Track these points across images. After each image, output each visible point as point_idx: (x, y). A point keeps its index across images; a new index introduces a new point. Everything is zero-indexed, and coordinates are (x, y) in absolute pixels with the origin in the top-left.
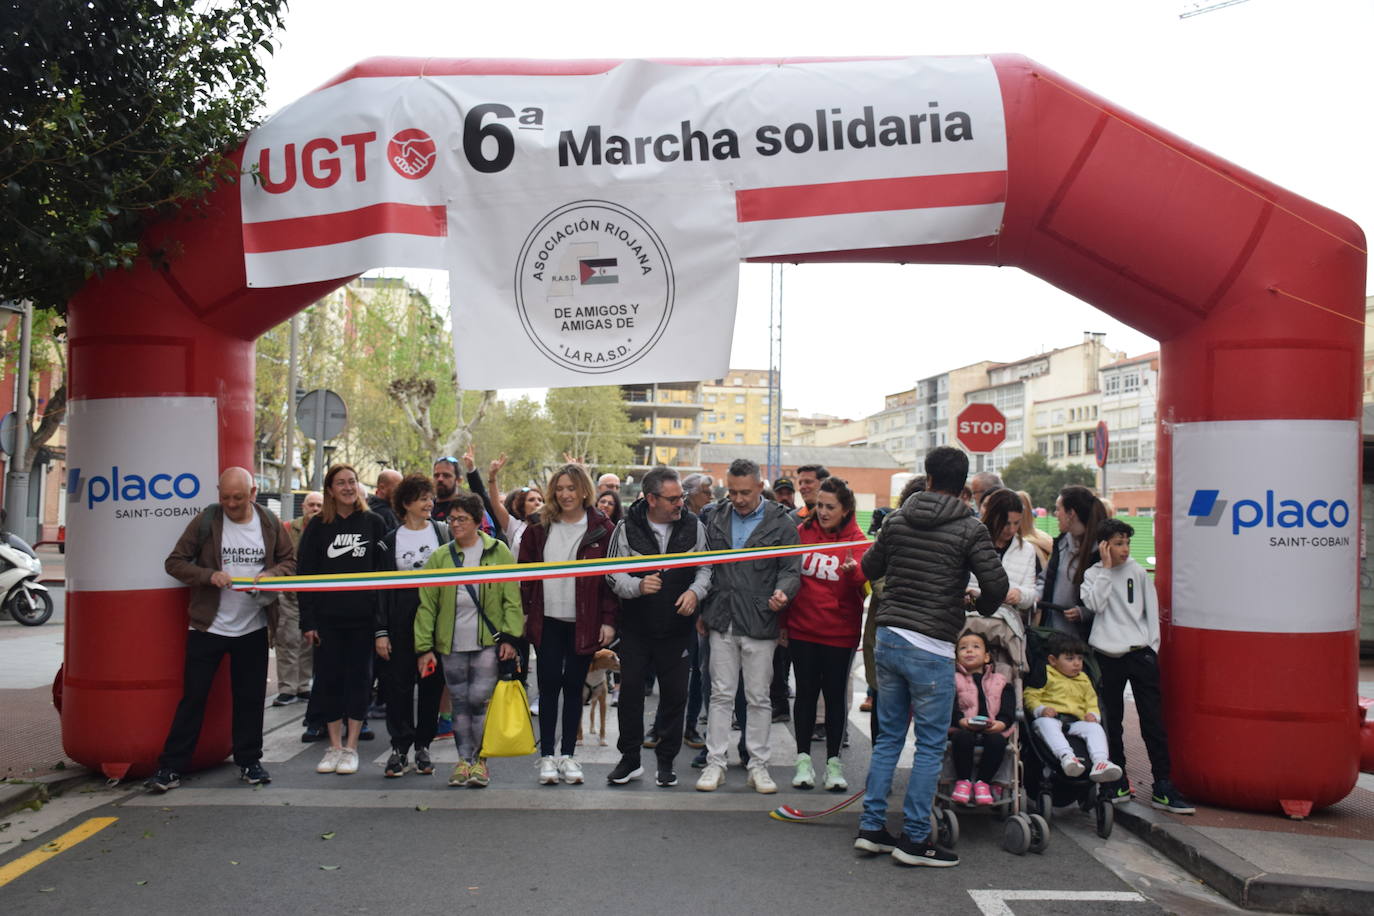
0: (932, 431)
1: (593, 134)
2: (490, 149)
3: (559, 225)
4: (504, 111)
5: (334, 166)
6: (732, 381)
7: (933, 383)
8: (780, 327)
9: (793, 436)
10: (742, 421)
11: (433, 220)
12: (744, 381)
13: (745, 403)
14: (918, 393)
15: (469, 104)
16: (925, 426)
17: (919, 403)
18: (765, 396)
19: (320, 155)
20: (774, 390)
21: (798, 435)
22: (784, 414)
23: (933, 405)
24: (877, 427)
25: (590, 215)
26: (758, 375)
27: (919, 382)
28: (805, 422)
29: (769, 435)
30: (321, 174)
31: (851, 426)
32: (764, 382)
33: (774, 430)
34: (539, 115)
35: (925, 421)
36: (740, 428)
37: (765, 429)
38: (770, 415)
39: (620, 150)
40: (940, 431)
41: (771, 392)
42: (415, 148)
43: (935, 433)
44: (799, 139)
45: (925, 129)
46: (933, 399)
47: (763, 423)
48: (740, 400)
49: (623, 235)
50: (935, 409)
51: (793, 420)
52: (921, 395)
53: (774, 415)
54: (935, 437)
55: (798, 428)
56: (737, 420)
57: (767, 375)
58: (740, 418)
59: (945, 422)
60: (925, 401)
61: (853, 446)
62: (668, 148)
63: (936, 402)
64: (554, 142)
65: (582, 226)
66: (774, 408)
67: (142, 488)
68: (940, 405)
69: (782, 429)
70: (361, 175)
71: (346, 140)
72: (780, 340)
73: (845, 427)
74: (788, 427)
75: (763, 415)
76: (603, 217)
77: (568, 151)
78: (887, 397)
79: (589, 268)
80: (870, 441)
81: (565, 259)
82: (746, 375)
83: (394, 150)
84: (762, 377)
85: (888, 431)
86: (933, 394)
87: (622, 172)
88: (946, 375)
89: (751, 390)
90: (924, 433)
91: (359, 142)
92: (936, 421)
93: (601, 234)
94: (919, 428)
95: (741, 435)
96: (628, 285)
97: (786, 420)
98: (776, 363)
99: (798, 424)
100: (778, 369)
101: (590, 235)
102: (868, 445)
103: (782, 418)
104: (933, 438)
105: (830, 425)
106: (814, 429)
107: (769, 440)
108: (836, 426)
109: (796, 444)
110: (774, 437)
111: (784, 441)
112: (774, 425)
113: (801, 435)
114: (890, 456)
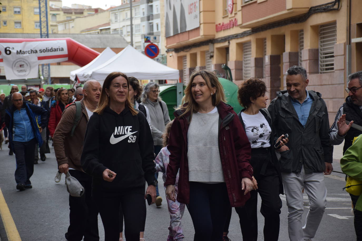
0: (150, 21)
16: (146, 18)
22: (50, 4)
23: (150, 4)
24: (116, 18)
28: (67, 11)
29: (40, 22)
33: (43, 19)
35: (146, 15)
37: (37, 18)
38: (40, 8)
40: (155, 22)
47: (35, 14)
50: (152, 6)
51: (58, 10)
53: (43, 9)
55: (62, 17)
59: (158, 16)
61: (101, 30)
69: (50, 17)
74: (54, 15)
80: (113, 27)
90: (145, 23)
92: (152, 15)
94: (142, 20)
99: (62, 13)
102: (111, 31)
103: (48, 10)
104: (151, 26)
105: (86, 13)
106: (73, 16)
107: (40, 26)
108: (90, 15)
109: (60, 29)
110: (44, 24)
111: (52, 26)
112: (43, 15)
113: (64, 22)
114: (124, 39)
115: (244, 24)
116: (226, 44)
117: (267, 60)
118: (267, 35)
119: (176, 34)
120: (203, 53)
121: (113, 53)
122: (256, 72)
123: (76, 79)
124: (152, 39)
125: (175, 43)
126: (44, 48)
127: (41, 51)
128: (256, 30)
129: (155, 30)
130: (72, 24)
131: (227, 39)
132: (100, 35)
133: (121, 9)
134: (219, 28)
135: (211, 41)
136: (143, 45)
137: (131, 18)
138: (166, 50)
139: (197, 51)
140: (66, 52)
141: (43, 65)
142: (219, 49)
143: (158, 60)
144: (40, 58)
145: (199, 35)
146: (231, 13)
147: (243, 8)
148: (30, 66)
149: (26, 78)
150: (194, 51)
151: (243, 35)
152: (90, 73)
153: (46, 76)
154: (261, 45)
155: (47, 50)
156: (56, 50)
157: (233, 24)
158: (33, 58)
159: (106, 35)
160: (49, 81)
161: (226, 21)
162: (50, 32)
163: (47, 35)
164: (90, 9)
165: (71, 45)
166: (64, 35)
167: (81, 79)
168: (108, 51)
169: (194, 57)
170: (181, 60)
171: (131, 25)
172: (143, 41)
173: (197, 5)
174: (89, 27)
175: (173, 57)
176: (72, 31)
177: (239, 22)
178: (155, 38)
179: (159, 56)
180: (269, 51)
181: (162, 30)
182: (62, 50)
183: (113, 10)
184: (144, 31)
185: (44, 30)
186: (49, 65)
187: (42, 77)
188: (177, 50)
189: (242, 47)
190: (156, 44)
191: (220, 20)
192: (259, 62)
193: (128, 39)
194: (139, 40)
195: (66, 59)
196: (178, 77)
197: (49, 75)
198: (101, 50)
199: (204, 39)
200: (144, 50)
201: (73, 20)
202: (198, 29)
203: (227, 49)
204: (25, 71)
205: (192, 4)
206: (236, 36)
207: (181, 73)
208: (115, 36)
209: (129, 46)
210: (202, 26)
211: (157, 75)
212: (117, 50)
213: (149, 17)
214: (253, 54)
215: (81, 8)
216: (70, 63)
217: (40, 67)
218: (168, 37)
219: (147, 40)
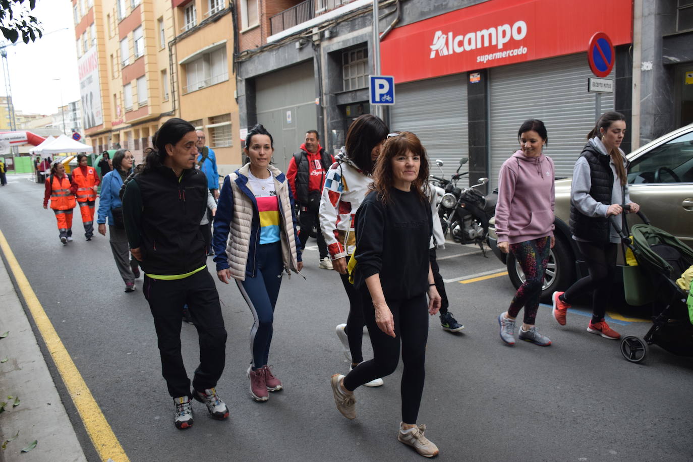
0: (76, 121)
7: (74, 104)
9: (22, 123)
14: (69, 107)
17: (70, 111)
18: (6, 107)
20: (10, 105)
21: (23, 123)
22: (16, 113)
23: (75, 112)
24: (55, 120)
26: (2, 99)
27: (69, 103)
28: (26, 117)
29: (10, 123)
31: (46, 118)
32: (5, 102)
33: (12, 121)
35: (73, 118)
37: (8, 121)
38: (10, 115)
40: (78, 121)
46: (74, 110)
47: (7, 118)
50: (75, 113)
51: (20, 116)
53: (12, 116)
55: (23, 120)
57: (6, 99)
59: (79, 118)
61: (47, 127)
68: (77, 112)
69: (16, 120)
73: (43, 118)
74: (19, 119)
75: (7, 115)
78: (59, 108)
80: (54, 124)
84: (4, 100)
88: (78, 101)
90: (73, 122)
94: (71, 120)
98: (9, 94)
99: (23, 118)
100: (11, 97)
102: (53, 127)
103: (15, 116)
104: (76, 124)
105: (37, 118)
106: (30, 119)
107: (11, 125)
108: (40, 118)
109: (23, 126)
110: (13, 124)
111: (18, 125)
112: (12, 119)
113: (25, 123)
114: (61, 132)
115: (128, 122)
116: (118, 132)
117: (141, 140)
118: (140, 127)
119: (90, 127)
120: (106, 138)
121: (54, 138)
122: (135, 146)
123: (33, 153)
124: (76, 130)
125: (89, 133)
126: (13, 137)
127: (11, 139)
128: (133, 125)
129: (78, 126)
130: (29, 124)
131: (119, 130)
132: (46, 129)
133: (58, 115)
134: (114, 124)
135: (110, 131)
136: (72, 134)
137: (64, 120)
138: (85, 136)
139: (103, 136)
140: (26, 138)
141: (14, 146)
142: (115, 135)
143: (80, 142)
144: (11, 143)
145: (102, 128)
146: (120, 116)
147: (127, 114)
148: (5, 146)
149: (4, 154)
150: (100, 136)
151: (127, 127)
152: (41, 150)
153: (16, 152)
154: (137, 132)
155: (14, 138)
156: (20, 138)
157: (121, 122)
158: (7, 143)
159: (50, 129)
160: (18, 155)
161: (117, 121)
162: (17, 128)
163: (15, 130)
164: (40, 115)
165: (29, 135)
166: (25, 129)
167: (37, 154)
168: (51, 137)
169: (101, 140)
170: (94, 142)
171: (64, 124)
172: (71, 131)
173: (101, 112)
174: (40, 125)
175: (89, 140)
176: (30, 127)
177: (124, 121)
178: (78, 130)
179: (80, 140)
180: (141, 136)
181: (82, 125)
182: (24, 137)
183: (53, 115)
184: (73, 126)
185: (13, 127)
186: (17, 146)
187: (13, 153)
188: (91, 136)
189: (127, 134)
190: (79, 133)
191: (114, 120)
192: (136, 142)
193: (63, 131)
194: (69, 131)
195: (27, 142)
196: (92, 151)
197: (18, 152)
198: (47, 137)
199: (105, 130)
200: (72, 136)
201: (30, 121)
202: (102, 125)
203: (118, 135)
204: (2, 150)
205: (97, 112)
206: (123, 128)
207: (94, 148)
208: (56, 129)
209: (64, 135)
210: (104, 123)
211: (80, 150)
212: (56, 137)
213: (75, 119)
214: (133, 137)
215: (34, 115)
216: (29, 145)
217: (12, 148)
218: (85, 129)
219: (73, 131)
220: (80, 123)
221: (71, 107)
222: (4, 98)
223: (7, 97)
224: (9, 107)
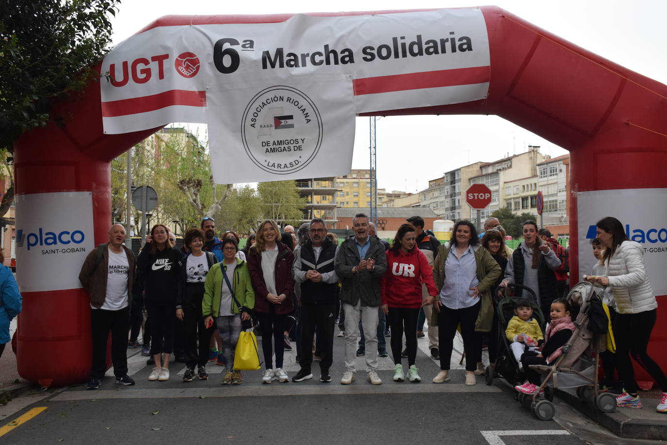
0: (453, 198)
1: (279, 52)
2: (227, 61)
3: (263, 99)
4: (234, 42)
5: (148, 72)
6: (352, 176)
7: (453, 174)
8: (375, 148)
10: (357, 195)
11: (198, 98)
12: (357, 175)
13: (358, 187)
15: (216, 38)
16: (449, 196)
17: (446, 184)
18: (368, 183)
19: (141, 66)
20: (373, 180)
21: (385, 202)
22: (378, 191)
23: (453, 185)
24: (425, 197)
25: (279, 93)
26: (365, 172)
27: (446, 174)
28: (389, 195)
29: (371, 202)
30: (142, 76)
31: (412, 197)
32: (367, 176)
33: (373, 200)
34: (252, 44)
35: (449, 193)
36: (356, 199)
37: (369, 199)
38: (371, 192)
39: (294, 60)
40: (457, 198)
41: (371, 181)
42: (190, 61)
43: (455, 199)
44: (384, 52)
45: (448, 45)
46: (453, 182)
47: (368, 196)
48: (355, 185)
49: (296, 103)
50: (454, 187)
51: (383, 194)
52: (447, 180)
53: (373, 192)
54: (455, 201)
55: (385, 199)
56: (355, 195)
57: (369, 172)
58: (356, 194)
59: (460, 194)
60: (449, 183)
61: (413, 206)
62: (318, 59)
63: (455, 183)
64: (259, 56)
65: (275, 99)
66: (373, 189)
67: (55, 238)
68: (457, 185)
69: (377, 199)
70: (161, 76)
71: (154, 59)
72: (375, 154)
73: (409, 197)
74: (380, 198)
75: (368, 192)
76: (286, 94)
77: (267, 61)
78: (430, 182)
79: (280, 121)
80: (422, 204)
81: (267, 116)
82: (358, 172)
83: (178, 64)
84: (366, 174)
85: (431, 199)
86: (453, 179)
87: (295, 71)
88: (459, 169)
89: (361, 180)
90: (449, 200)
91: (160, 59)
92: (455, 193)
93: (285, 103)
94: (446, 197)
95: (357, 203)
96: (299, 129)
97: (379, 194)
98: (373, 166)
99: (385, 197)
100: (374, 169)
101: (279, 103)
102: (421, 207)
103: (377, 194)
104: (454, 202)
105: (402, 196)
106: (394, 198)
108: (405, 197)
111: (378, 205)
112: (373, 197)
113: (387, 202)
130: (392, 204)
133: (428, 191)
166: (387, 208)
174: (405, 205)
181: (463, 204)
183: (422, 193)
201: (393, 201)
213: (451, 196)
215: (397, 193)
220: (459, 201)
221: (449, 179)
222: (366, 171)
223: (371, 170)
224: (371, 183)
